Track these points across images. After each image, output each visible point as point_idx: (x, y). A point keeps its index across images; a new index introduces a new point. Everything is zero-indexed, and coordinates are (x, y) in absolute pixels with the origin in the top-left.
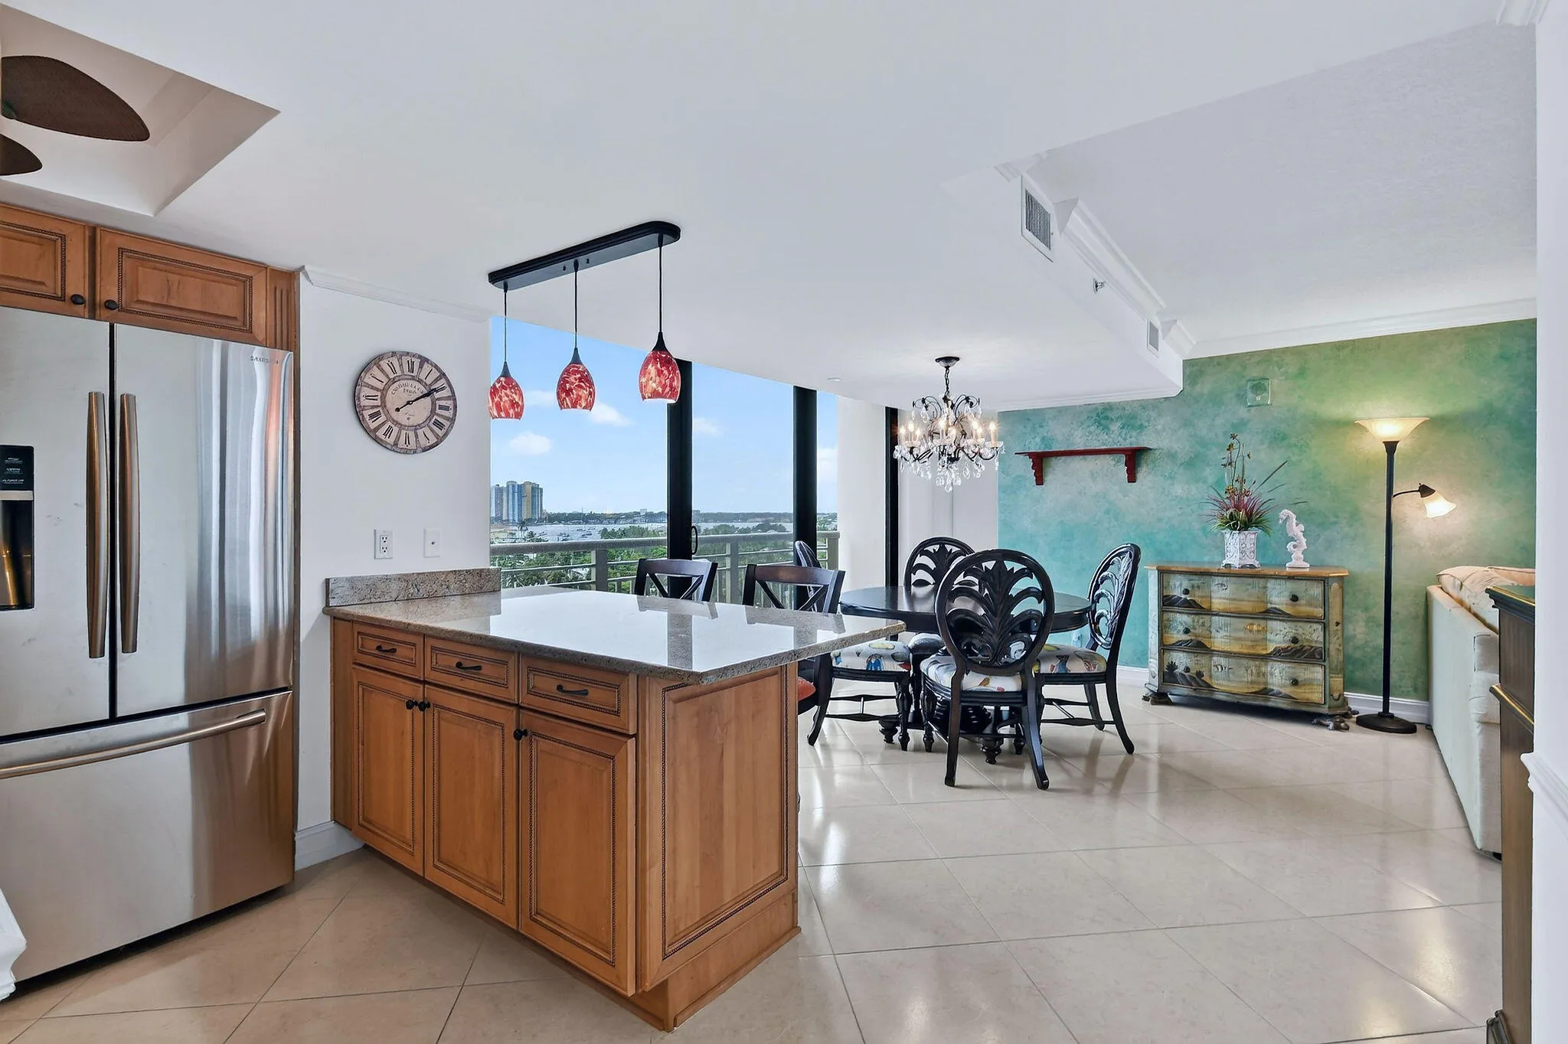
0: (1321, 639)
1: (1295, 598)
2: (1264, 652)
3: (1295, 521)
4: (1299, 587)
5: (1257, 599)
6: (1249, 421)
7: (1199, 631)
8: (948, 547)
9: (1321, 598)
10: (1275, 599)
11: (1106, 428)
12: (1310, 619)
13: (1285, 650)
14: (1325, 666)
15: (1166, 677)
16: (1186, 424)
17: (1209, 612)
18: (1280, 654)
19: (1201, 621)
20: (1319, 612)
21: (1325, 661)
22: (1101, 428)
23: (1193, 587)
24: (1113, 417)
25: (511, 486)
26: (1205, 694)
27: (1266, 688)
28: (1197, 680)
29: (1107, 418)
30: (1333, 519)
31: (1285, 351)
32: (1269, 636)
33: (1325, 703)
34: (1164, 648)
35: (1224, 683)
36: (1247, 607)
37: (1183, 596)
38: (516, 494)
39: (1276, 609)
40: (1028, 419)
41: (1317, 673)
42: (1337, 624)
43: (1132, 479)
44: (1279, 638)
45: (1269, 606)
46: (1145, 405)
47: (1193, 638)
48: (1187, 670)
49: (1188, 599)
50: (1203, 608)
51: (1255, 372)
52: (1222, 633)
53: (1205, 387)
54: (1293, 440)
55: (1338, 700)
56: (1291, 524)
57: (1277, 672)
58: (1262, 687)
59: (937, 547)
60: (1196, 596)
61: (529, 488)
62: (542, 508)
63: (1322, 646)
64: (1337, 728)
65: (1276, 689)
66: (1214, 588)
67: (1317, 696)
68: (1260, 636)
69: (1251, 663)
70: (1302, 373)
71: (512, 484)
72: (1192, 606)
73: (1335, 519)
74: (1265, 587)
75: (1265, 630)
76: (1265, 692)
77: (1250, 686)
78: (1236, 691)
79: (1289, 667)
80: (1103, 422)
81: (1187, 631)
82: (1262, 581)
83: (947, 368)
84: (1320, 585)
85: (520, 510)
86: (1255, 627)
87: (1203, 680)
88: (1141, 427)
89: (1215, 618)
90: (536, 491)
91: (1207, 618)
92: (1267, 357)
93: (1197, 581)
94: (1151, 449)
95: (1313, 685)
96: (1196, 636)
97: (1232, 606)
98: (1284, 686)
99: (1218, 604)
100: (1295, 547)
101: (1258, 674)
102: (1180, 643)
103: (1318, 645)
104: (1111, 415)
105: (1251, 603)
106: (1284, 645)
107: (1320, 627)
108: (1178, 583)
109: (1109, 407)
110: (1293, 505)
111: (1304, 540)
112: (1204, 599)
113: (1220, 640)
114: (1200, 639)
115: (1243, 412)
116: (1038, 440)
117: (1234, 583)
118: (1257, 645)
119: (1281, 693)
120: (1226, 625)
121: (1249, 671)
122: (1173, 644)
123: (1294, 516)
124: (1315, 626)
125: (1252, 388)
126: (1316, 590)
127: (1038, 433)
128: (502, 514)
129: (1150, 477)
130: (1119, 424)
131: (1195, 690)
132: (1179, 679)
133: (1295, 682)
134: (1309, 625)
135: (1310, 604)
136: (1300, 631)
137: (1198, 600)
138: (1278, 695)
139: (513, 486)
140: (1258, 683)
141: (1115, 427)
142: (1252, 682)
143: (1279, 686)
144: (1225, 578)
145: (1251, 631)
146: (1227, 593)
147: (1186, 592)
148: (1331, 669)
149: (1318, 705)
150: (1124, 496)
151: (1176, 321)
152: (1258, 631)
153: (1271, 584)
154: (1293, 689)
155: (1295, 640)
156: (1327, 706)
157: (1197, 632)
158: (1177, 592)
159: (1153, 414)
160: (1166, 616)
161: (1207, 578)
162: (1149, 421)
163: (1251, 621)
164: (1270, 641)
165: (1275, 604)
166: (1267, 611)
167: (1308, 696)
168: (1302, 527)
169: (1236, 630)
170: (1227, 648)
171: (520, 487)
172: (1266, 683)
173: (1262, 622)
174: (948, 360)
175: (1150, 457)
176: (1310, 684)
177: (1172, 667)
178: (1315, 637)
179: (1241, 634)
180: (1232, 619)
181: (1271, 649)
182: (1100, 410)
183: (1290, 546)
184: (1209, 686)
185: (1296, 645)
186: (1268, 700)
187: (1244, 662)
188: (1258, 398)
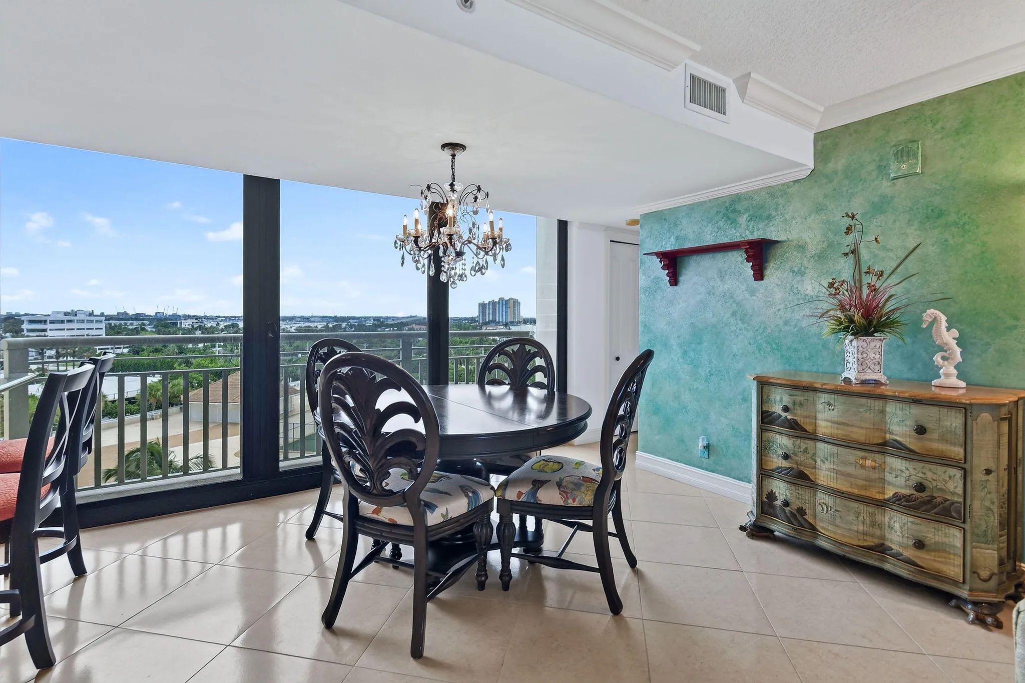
0: (960, 490)
1: (921, 430)
2: (880, 497)
3: (944, 324)
4: (927, 415)
5: (872, 427)
6: (892, 198)
7: (801, 458)
8: (528, 348)
9: (960, 432)
10: (895, 428)
11: (734, 222)
12: (945, 461)
13: (908, 498)
14: (964, 529)
15: (766, 508)
16: (819, 209)
17: (813, 437)
18: (904, 503)
19: (803, 446)
20: (957, 451)
21: (964, 522)
22: (729, 222)
23: (794, 403)
24: (740, 209)
25: (501, 301)
26: (806, 538)
27: (883, 544)
28: (798, 517)
29: (735, 211)
30: (1010, 322)
31: (941, 100)
32: (889, 477)
33: (964, 582)
34: (764, 474)
35: (831, 528)
36: (859, 434)
37: (784, 414)
38: (504, 306)
39: (896, 440)
40: (665, 219)
41: (954, 537)
42: (988, 472)
43: (759, 275)
44: (901, 481)
45: (888, 436)
46: (772, 192)
47: (795, 466)
48: (786, 503)
49: (789, 417)
50: (806, 431)
51: (901, 135)
52: (827, 465)
53: (839, 163)
54: (953, 217)
55: (985, 581)
56: (939, 328)
57: (897, 526)
58: (877, 541)
59: (516, 347)
60: (799, 416)
61: (512, 302)
62: (519, 315)
63: (961, 500)
64: (980, 621)
65: (895, 548)
66: (820, 407)
67: (954, 569)
68: (875, 475)
69: (862, 507)
70: (966, 126)
71: (502, 299)
72: (795, 428)
73: (1015, 323)
74: (883, 412)
75: (882, 468)
76: (881, 549)
77: (861, 537)
78: (844, 540)
79: (912, 523)
80: (732, 216)
81: (786, 457)
82: (878, 404)
83: (453, 156)
84: (958, 415)
85: (506, 315)
86: (869, 463)
87: (805, 519)
88: (769, 217)
89: (820, 445)
90: (516, 303)
91: (810, 443)
92: (916, 111)
93: (800, 397)
94: (777, 242)
95: (950, 553)
96: (797, 463)
97: (840, 432)
98: (906, 547)
99: (824, 427)
100: (943, 358)
101: (873, 524)
102: (779, 470)
103: (956, 499)
104: (738, 207)
105: (864, 431)
106: (907, 492)
107: (958, 474)
108: (778, 398)
109: (737, 199)
110: (942, 302)
111: (958, 350)
112: (808, 420)
113: (824, 474)
114: (802, 468)
115: (885, 187)
116: (672, 239)
117: (844, 403)
118: (870, 486)
119: (901, 555)
120: (832, 455)
121: (861, 518)
122: (772, 470)
123: (943, 318)
124: (953, 471)
125: (896, 154)
126: (954, 421)
127: (673, 233)
128: (495, 318)
129: (778, 273)
130: (746, 216)
131: (796, 530)
132: (778, 512)
133: (920, 545)
134: (943, 469)
135: (943, 439)
136: (929, 475)
137: (800, 420)
138: (897, 556)
139: (502, 301)
140: (873, 536)
141: (743, 220)
142: (865, 534)
143: (900, 545)
144: (832, 396)
145: (863, 467)
146: (834, 415)
147: (786, 409)
148: (973, 534)
149: (955, 583)
150: (752, 296)
151: (749, 74)
152: (874, 468)
153: (891, 407)
154: (918, 553)
155: (920, 487)
156: (967, 587)
157: (797, 458)
158: (777, 409)
159: (781, 201)
160: (766, 435)
161: (811, 394)
162: (776, 209)
163: (862, 454)
164: (889, 483)
165: (896, 435)
166: (885, 444)
167: (937, 566)
168: (955, 333)
169: (844, 463)
170: (833, 485)
171: (506, 301)
172: (883, 537)
173: (878, 457)
174: (454, 147)
175: (778, 251)
176: (945, 551)
177: (772, 496)
178: (951, 486)
179: (850, 470)
180: (840, 448)
181: (889, 494)
182: (727, 204)
183: (938, 358)
184: (813, 528)
185: (923, 495)
186: (884, 560)
187: (855, 505)
188: (904, 166)
